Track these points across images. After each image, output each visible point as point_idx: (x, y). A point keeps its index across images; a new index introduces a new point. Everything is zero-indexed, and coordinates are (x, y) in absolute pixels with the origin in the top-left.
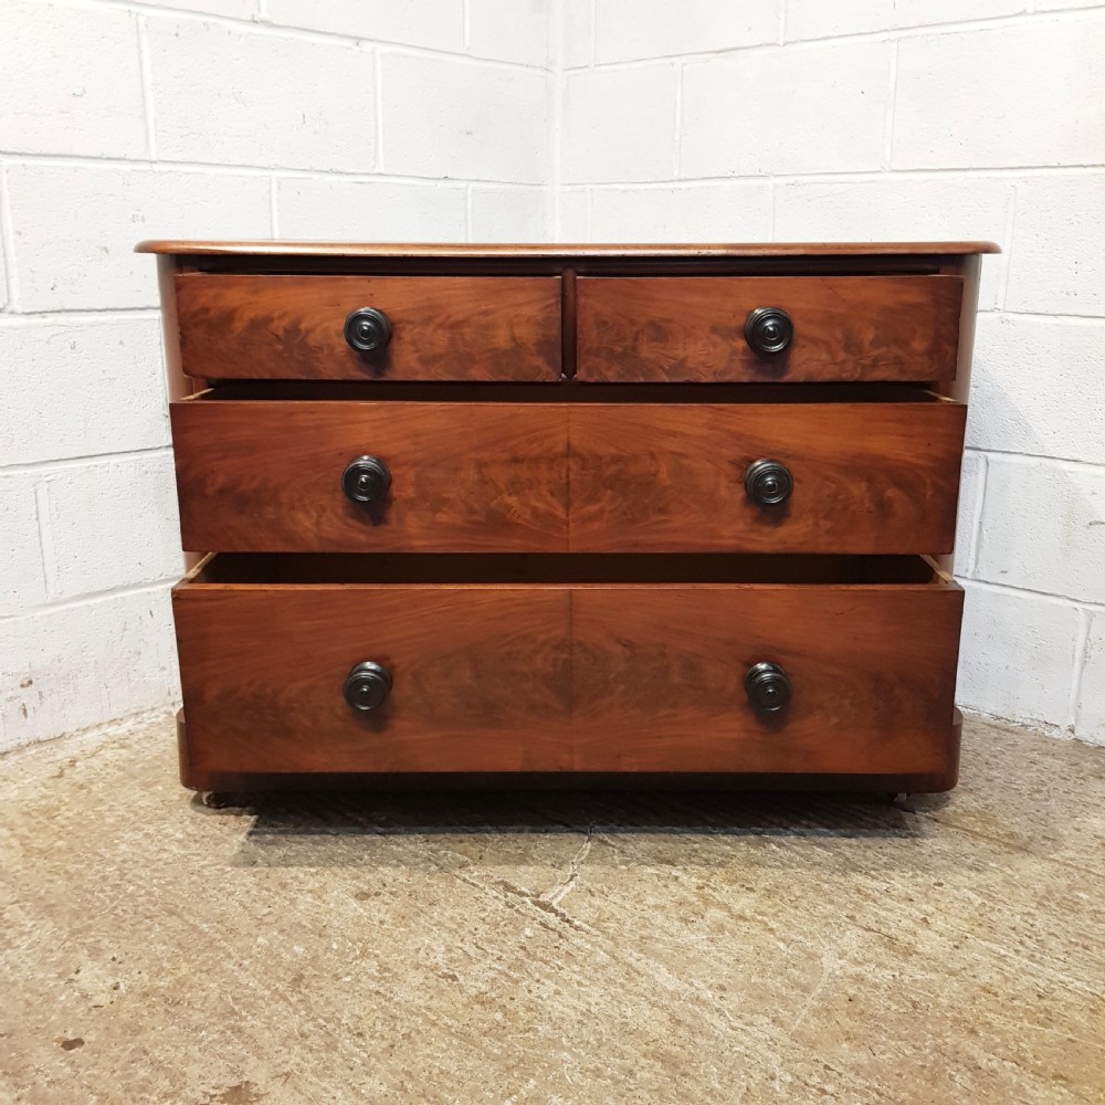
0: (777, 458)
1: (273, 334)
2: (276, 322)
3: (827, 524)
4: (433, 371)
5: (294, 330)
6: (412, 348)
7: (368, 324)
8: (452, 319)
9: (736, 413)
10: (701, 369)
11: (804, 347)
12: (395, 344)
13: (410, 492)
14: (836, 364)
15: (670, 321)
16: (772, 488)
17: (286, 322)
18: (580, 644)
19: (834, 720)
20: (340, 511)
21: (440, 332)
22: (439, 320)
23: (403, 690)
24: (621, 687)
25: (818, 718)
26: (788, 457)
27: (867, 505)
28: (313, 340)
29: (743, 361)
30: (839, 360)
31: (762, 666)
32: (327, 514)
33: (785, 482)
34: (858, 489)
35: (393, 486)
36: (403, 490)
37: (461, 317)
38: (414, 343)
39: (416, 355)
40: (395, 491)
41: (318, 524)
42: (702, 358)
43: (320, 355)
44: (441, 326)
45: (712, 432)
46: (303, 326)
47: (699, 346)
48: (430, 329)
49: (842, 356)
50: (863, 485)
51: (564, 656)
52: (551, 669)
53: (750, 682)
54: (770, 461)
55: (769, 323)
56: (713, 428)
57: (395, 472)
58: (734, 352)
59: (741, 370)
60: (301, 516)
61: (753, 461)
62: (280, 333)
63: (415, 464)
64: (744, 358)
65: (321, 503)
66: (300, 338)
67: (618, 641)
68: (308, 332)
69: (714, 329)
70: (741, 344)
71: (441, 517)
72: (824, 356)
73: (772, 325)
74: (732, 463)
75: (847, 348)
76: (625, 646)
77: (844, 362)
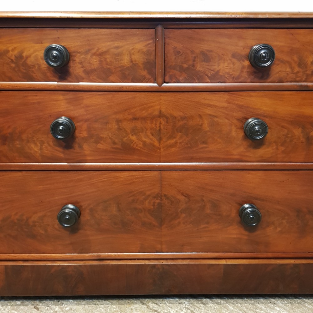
0: (259, 117)
1: (9, 58)
2: (11, 52)
3: (283, 148)
4: (91, 78)
5: (20, 57)
6: (80, 66)
7: (56, 52)
8: (100, 51)
9: (241, 95)
10: (226, 76)
11: (278, 64)
12: (71, 64)
13: (85, 134)
14: (294, 73)
15: (211, 51)
16: (258, 131)
17: (16, 52)
18: (165, 195)
19: (279, 229)
20: (51, 143)
21: (94, 57)
22: (94, 51)
23: (86, 217)
24: (184, 215)
25: (271, 228)
26: (265, 117)
27: (301, 140)
28: (30, 61)
29: (248, 72)
30: (295, 71)
31: (246, 206)
32: (45, 144)
33: (264, 129)
34: (297, 132)
35: (77, 131)
36: (81, 133)
37: (104, 49)
38: (81, 63)
39: (82, 69)
40: (77, 134)
41: (41, 149)
42: (227, 71)
43: (34, 69)
44: (94, 54)
45: (228, 105)
46: (24, 55)
47: (226, 64)
48: (89, 56)
49: (297, 69)
50: (300, 130)
51: (158, 201)
52: (152, 207)
53: (242, 212)
54: (256, 119)
55: (262, 52)
56: (229, 103)
57: (77, 124)
58: (243, 67)
59: (247, 76)
60: (33, 146)
61: (248, 119)
62: (13, 58)
63: (86, 121)
64: (248, 70)
65: (43, 139)
66: (23, 60)
67: (182, 194)
68: (27, 57)
69: (234, 56)
70: (247, 63)
71: (100, 146)
72: (288, 70)
73: (264, 53)
74: (238, 120)
75: (300, 65)
76: (185, 196)
77: (298, 72)
